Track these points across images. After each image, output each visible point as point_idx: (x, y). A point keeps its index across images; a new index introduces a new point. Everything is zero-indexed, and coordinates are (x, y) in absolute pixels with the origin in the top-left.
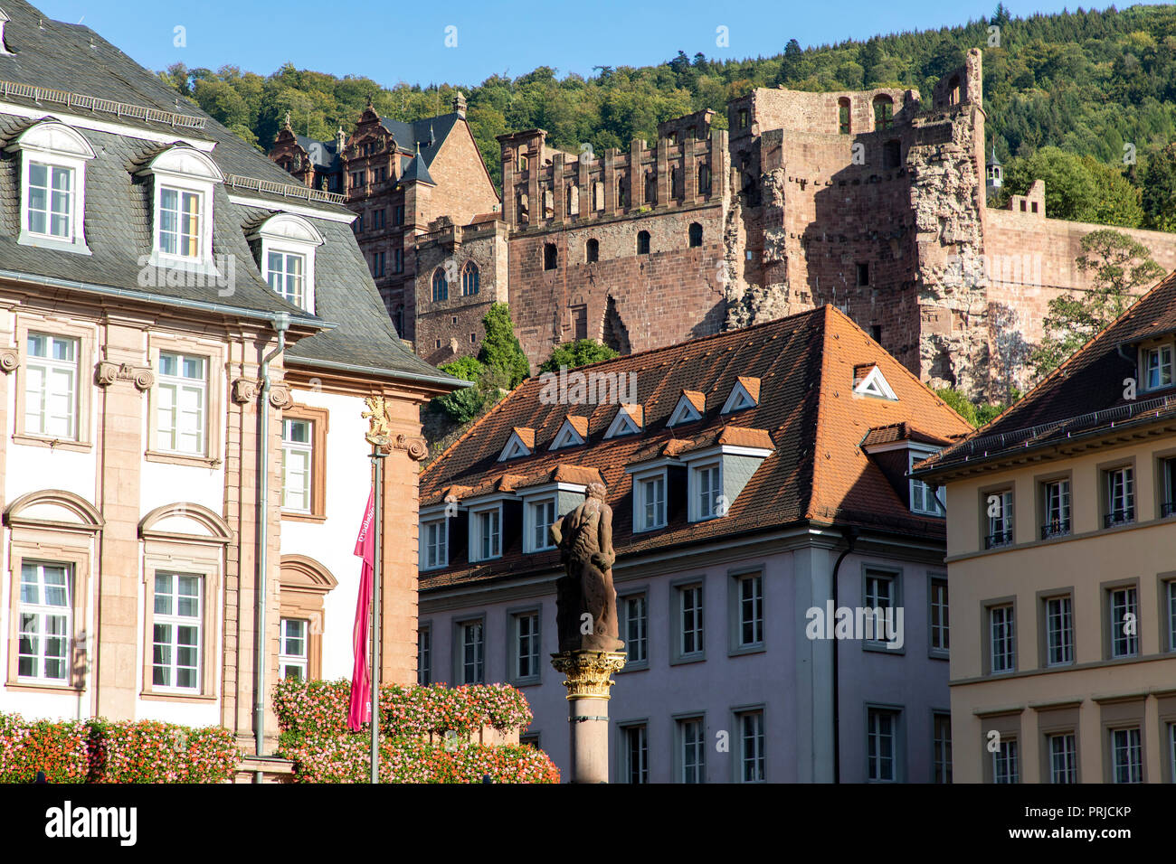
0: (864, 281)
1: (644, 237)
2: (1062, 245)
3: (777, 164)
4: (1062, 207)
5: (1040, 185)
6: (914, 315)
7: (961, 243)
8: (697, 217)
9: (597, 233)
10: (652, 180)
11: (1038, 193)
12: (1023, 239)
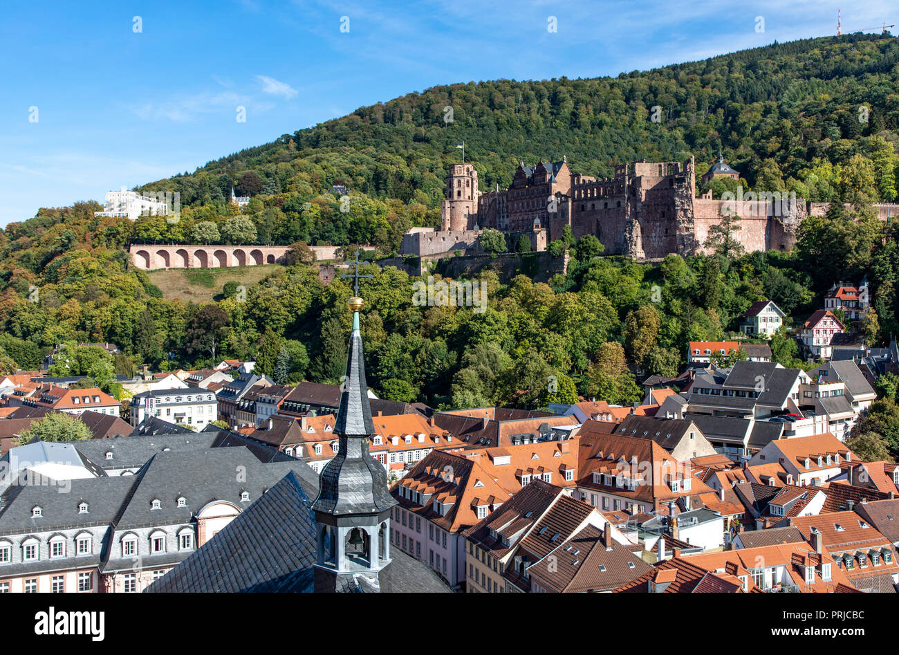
0: (663, 216)
1: (606, 204)
2: (716, 207)
3: (640, 185)
4: (717, 196)
5: (711, 191)
6: (675, 227)
7: (687, 210)
8: (619, 199)
10: (608, 189)
11: (710, 193)
12: (705, 206)
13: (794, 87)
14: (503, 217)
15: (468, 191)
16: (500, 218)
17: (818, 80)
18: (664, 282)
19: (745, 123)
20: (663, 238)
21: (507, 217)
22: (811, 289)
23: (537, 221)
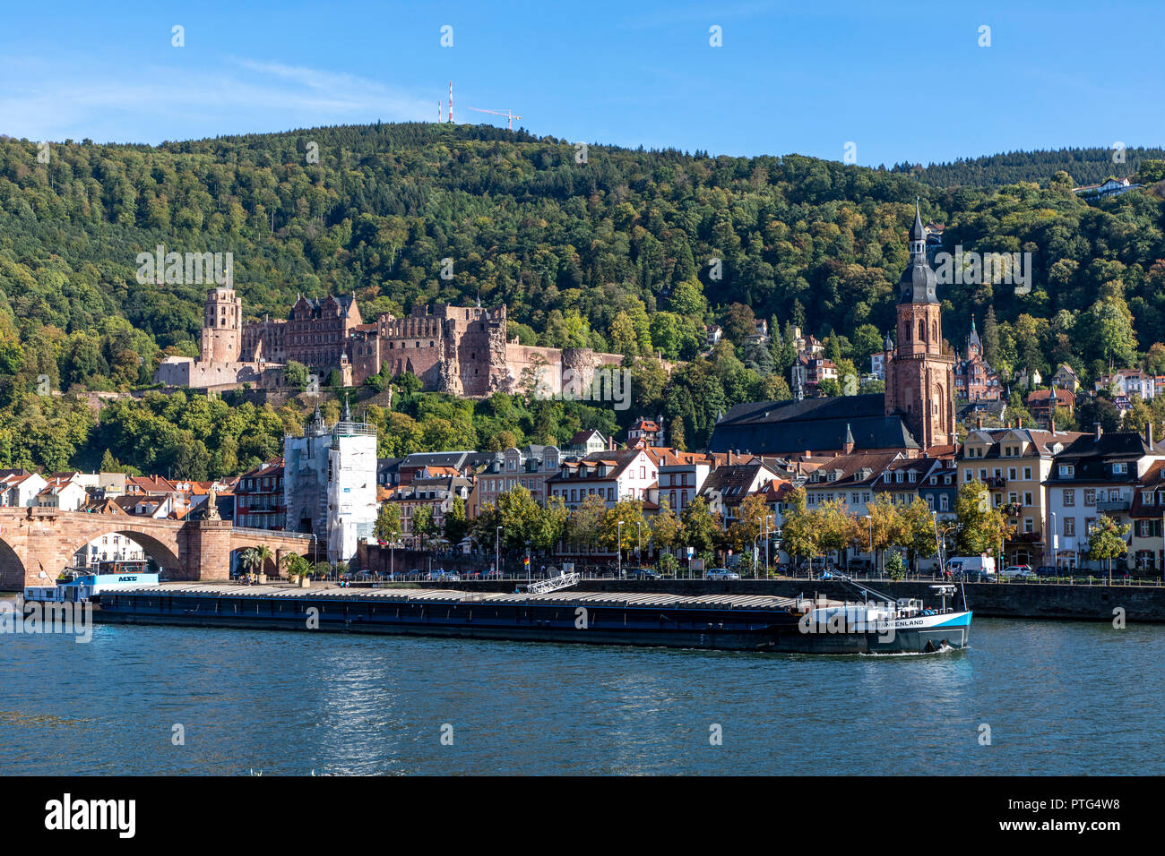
0: (473, 358)
1: (418, 344)
2: (522, 352)
3: (454, 327)
4: (521, 342)
6: (488, 369)
7: (499, 352)
8: (432, 340)
9: (404, 341)
10: (420, 328)
11: (517, 339)
12: (514, 350)
13: (436, 199)
14: (276, 350)
15: (233, 319)
16: (270, 352)
17: (465, 194)
18: (494, 416)
19: (389, 243)
20: (473, 378)
21: (281, 350)
22: (617, 423)
23: (344, 356)
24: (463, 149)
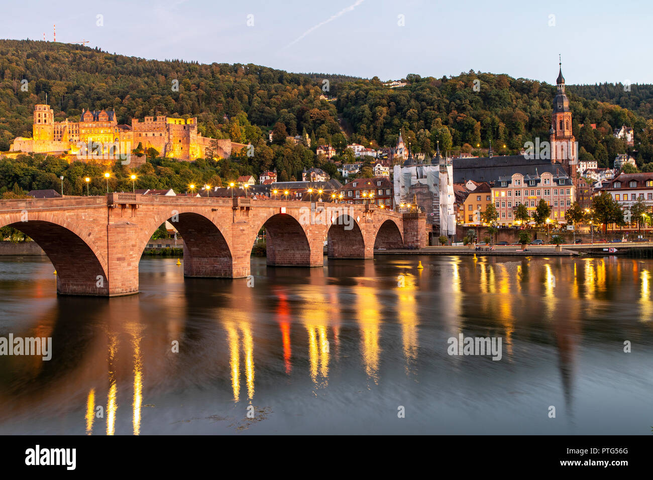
0: (180, 142)
1: (154, 134)
3: (171, 127)
8: (161, 133)
9: (147, 133)
10: (155, 127)
15: (50, 120)
20: (180, 151)
24: (75, 54)
